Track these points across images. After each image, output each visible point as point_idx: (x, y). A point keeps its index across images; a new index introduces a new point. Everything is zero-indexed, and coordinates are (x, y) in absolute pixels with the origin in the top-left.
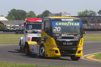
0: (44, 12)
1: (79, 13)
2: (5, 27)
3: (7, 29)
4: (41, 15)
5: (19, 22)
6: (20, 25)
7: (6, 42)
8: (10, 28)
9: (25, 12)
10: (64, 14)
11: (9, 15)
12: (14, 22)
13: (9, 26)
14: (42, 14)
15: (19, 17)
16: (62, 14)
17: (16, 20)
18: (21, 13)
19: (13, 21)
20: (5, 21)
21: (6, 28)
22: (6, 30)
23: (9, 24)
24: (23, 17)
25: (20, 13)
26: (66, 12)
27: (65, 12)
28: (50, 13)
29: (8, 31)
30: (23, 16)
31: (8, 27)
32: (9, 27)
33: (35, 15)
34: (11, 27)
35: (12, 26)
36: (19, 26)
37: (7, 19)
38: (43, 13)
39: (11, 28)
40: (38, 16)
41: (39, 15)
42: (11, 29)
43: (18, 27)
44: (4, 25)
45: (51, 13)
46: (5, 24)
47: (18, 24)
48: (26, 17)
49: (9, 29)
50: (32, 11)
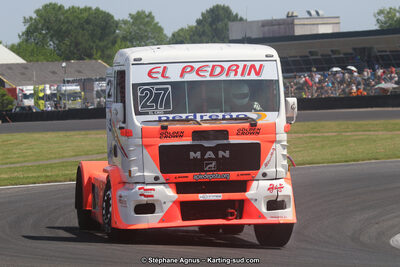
0: (203, 14)
1: (381, 12)
2: (9, 97)
3: (23, 108)
4: (191, 28)
5: (79, 72)
6: (86, 84)
7: (16, 174)
8: (36, 103)
9: (108, 17)
10: (306, 22)
11: (28, 33)
12: (54, 73)
13: (29, 89)
14: (195, 24)
15: (77, 44)
16: (296, 22)
17: (67, 59)
18: (88, 22)
19: (52, 66)
20: (9, 67)
21: (15, 103)
22: (16, 114)
23: (29, 81)
24: (101, 44)
25: (86, 26)
26: (317, 13)
27: (313, 13)
28: (236, 19)
29: (28, 116)
30: (100, 39)
31: (26, 97)
32: (31, 95)
33: (160, 30)
34: (41, 95)
35: (44, 90)
36: (83, 89)
37: (18, 54)
38: (199, 22)
39: (42, 102)
40: (173, 35)
41: (182, 30)
42: (42, 107)
43: (74, 95)
44: (7, 86)
45: (241, 19)
46: (9, 84)
47: (73, 82)
48: (114, 42)
49: (30, 107)
50: (143, 12)
